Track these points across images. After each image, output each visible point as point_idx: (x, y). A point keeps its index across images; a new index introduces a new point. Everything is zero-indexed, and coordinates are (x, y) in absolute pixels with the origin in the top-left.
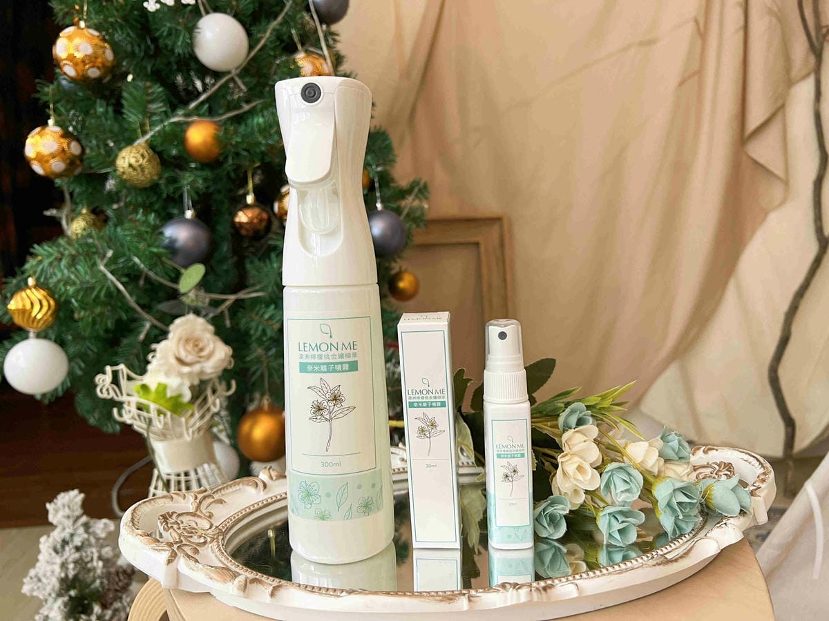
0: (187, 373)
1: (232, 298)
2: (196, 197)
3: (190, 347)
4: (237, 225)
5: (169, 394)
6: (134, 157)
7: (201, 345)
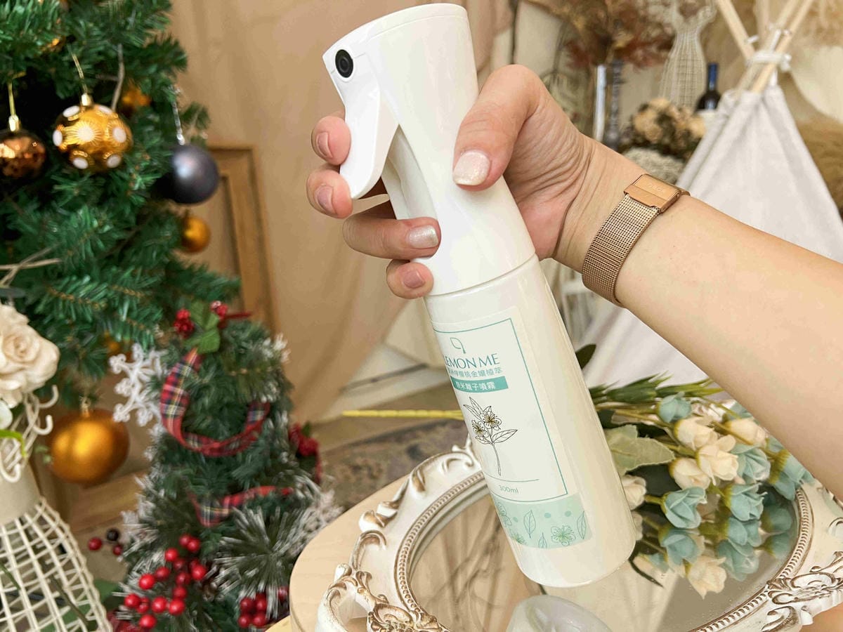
1: (14, 268)
3: (10, 351)
7: (23, 345)
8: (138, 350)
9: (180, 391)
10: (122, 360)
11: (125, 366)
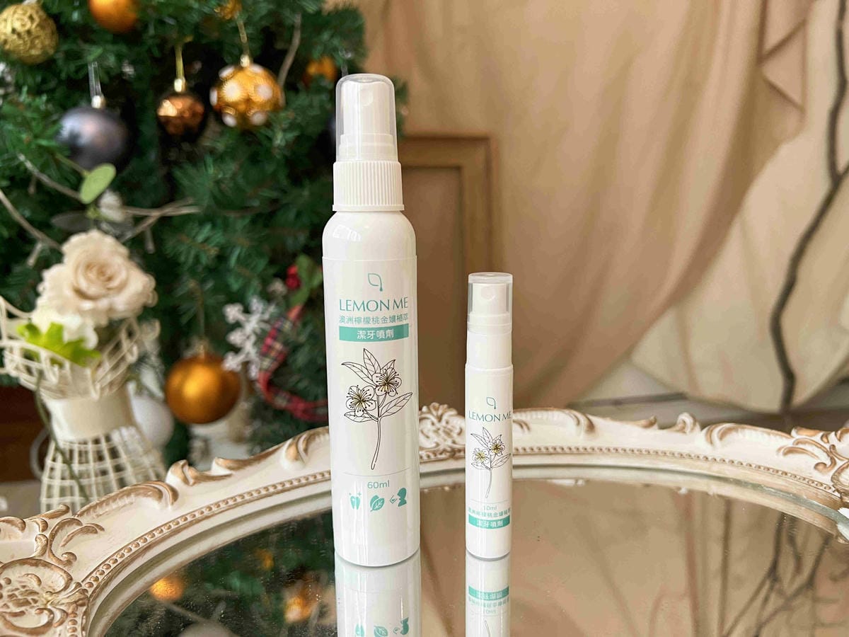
0: (90, 310)
1: (155, 214)
2: (106, 79)
3: (93, 275)
4: (163, 120)
5: (67, 337)
6: (18, 19)
7: (109, 273)
8: (256, 304)
9: (278, 346)
10: (239, 310)
11: (241, 317)
